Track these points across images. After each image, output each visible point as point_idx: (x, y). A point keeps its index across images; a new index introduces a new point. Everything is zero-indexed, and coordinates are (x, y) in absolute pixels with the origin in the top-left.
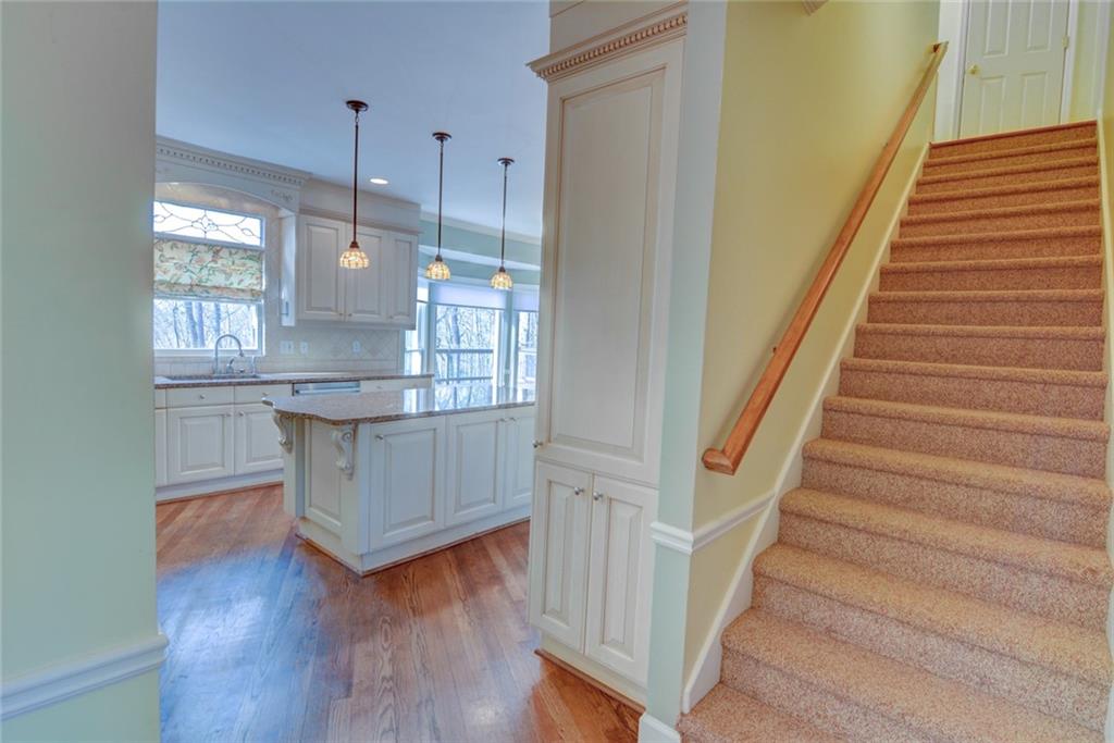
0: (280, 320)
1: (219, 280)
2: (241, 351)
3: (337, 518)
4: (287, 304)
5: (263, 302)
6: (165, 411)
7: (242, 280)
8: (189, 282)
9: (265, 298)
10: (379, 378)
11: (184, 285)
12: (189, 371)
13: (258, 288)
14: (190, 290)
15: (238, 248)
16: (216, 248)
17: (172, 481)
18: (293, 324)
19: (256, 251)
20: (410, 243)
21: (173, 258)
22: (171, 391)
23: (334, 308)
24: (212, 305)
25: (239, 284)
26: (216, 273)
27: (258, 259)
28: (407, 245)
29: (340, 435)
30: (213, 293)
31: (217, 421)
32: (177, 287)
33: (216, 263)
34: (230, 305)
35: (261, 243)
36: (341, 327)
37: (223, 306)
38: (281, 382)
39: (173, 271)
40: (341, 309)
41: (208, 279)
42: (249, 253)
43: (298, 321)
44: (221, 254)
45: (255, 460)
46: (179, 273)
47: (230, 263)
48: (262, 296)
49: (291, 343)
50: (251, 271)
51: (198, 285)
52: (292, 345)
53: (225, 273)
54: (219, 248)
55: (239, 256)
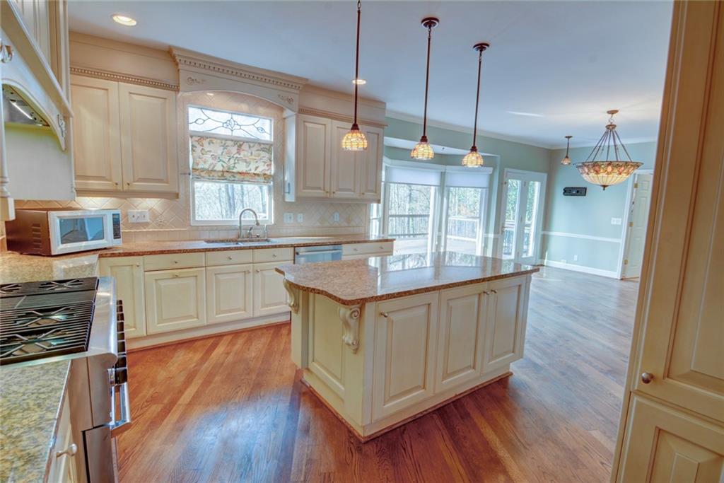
0: (284, 197)
1: (241, 167)
2: (257, 221)
3: (340, 380)
4: (289, 184)
5: (272, 183)
6: (204, 269)
7: (257, 167)
8: (221, 169)
9: (273, 181)
10: (355, 242)
11: (219, 171)
12: (222, 235)
13: (268, 173)
14: (223, 175)
15: (255, 143)
16: (239, 143)
17: (212, 321)
18: (293, 200)
19: (267, 144)
20: (378, 134)
21: (210, 151)
22: (209, 254)
23: (322, 187)
24: (239, 185)
25: (256, 170)
26: (240, 162)
27: (269, 151)
28: (376, 136)
29: (348, 313)
30: (238, 177)
31: (240, 276)
32: (213, 173)
33: (240, 154)
34: (249, 186)
35: (271, 137)
36: (328, 202)
37: (245, 186)
38: (286, 246)
39: (210, 161)
40: (328, 189)
41: (234, 167)
42: (262, 146)
43: (297, 198)
44: (243, 147)
45: (267, 306)
46: (214, 162)
47: (249, 154)
48: (272, 179)
49: (292, 214)
50: (264, 159)
51: (227, 172)
52: (292, 216)
53: (246, 162)
54: (241, 143)
55: (255, 149)
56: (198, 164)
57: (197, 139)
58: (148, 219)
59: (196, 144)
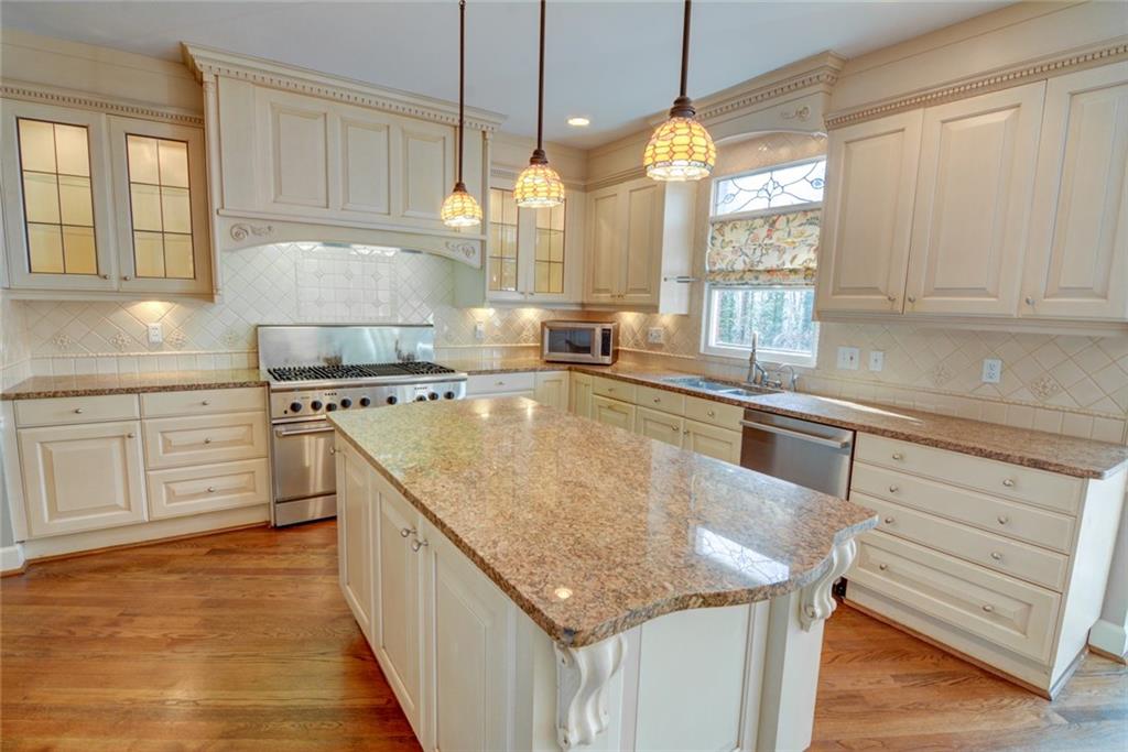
1: (771, 261)
7: (794, 258)
8: (742, 267)
9: (818, 281)
11: (738, 272)
14: (743, 278)
19: (817, 209)
21: (732, 242)
24: (763, 293)
25: (792, 262)
26: (770, 252)
27: (820, 221)
30: (763, 278)
32: (731, 276)
33: (771, 238)
38: (730, 402)
39: (730, 257)
40: (897, 288)
41: (760, 262)
42: (810, 215)
43: (819, 314)
44: (778, 225)
46: (735, 258)
47: (786, 235)
50: (811, 241)
51: (750, 271)
52: (856, 357)
53: (779, 251)
54: (775, 218)
55: (797, 222)
56: (715, 264)
57: (717, 226)
58: (662, 341)
59: (716, 234)
